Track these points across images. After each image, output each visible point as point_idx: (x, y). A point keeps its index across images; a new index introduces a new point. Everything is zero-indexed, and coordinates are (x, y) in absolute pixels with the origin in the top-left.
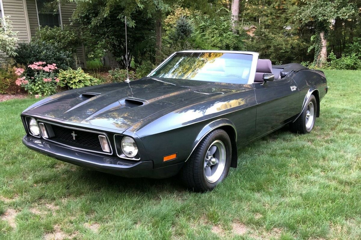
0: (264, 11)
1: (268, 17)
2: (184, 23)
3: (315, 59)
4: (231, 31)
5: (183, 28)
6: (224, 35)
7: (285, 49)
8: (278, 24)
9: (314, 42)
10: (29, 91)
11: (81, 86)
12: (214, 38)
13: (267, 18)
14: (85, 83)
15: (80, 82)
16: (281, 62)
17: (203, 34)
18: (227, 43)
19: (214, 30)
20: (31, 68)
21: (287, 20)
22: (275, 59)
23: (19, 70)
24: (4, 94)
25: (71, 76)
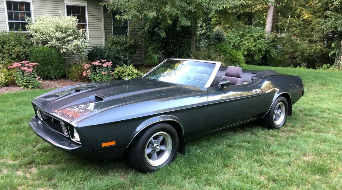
0: (294, 23)
1: (297, 27)
2: (218, 33)
3: (335, 62)
4: (264, 38)
5: (218, 36)
6: (258, 41)
7: (310, 53)
8: (305, 33)
9: (334, 48)
10: (92, 80)
11: (130, 78)
12: (249, 43)
13: (295, 28)
14: (133, 76)
15: (129, 76)
16: (306, 63)
17: (241, 41)
18: (260, 47)
19: (250, 37)
20: (94, 64)
21: (313, 29)
22: (301, 61)
23: (87, 65)
24: (76, 81)
25: (124, 70)
